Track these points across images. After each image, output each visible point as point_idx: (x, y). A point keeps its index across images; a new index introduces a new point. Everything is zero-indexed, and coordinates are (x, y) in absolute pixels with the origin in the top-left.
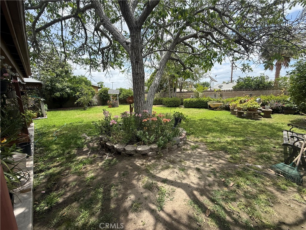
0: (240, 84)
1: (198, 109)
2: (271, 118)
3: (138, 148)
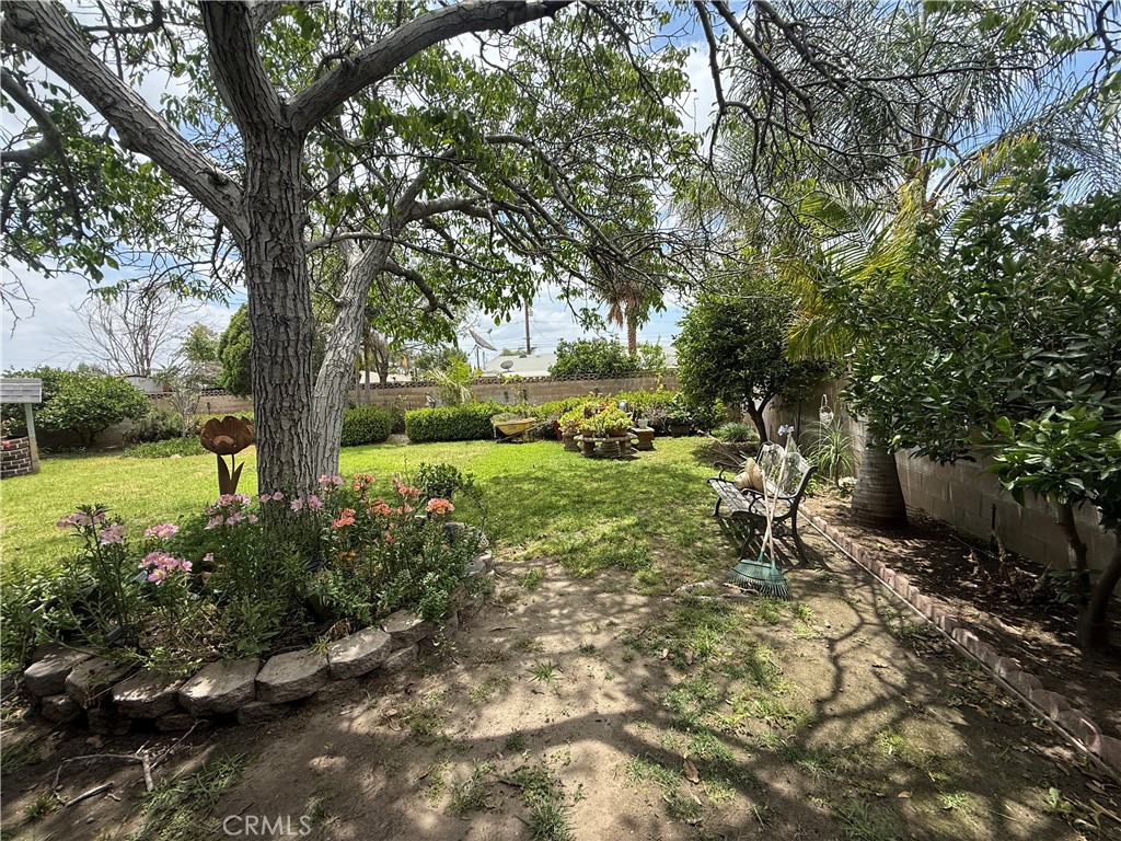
0: (568, 362)
1: (465, 443)
2: (655, 450)
3: (338, 655)
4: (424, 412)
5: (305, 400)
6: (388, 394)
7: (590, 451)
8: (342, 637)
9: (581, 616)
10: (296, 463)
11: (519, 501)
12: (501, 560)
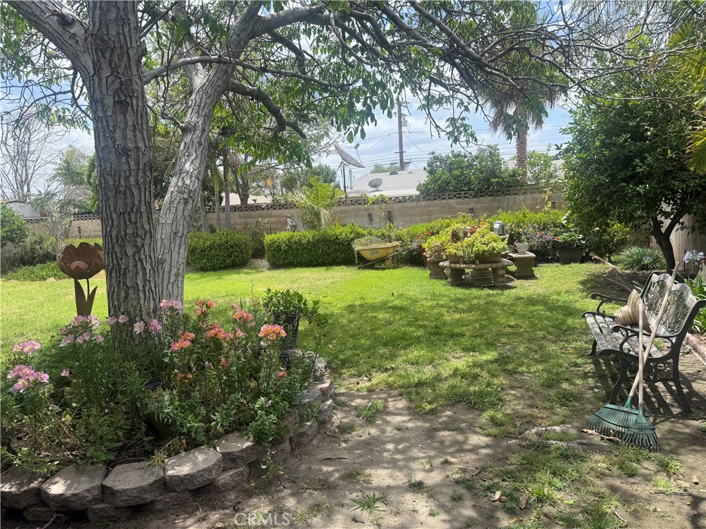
0: (440, 178)
1: (325, 268)
2: (536, 278)
3: (173, 469)
4: (283, 236)
5: (147, 227)
6: (249, 217)
7: (458, 279)
8: (178, 453)
9: (416, 452)
10: (141, 288)
11: (372, 330)
12: (343, 391)
